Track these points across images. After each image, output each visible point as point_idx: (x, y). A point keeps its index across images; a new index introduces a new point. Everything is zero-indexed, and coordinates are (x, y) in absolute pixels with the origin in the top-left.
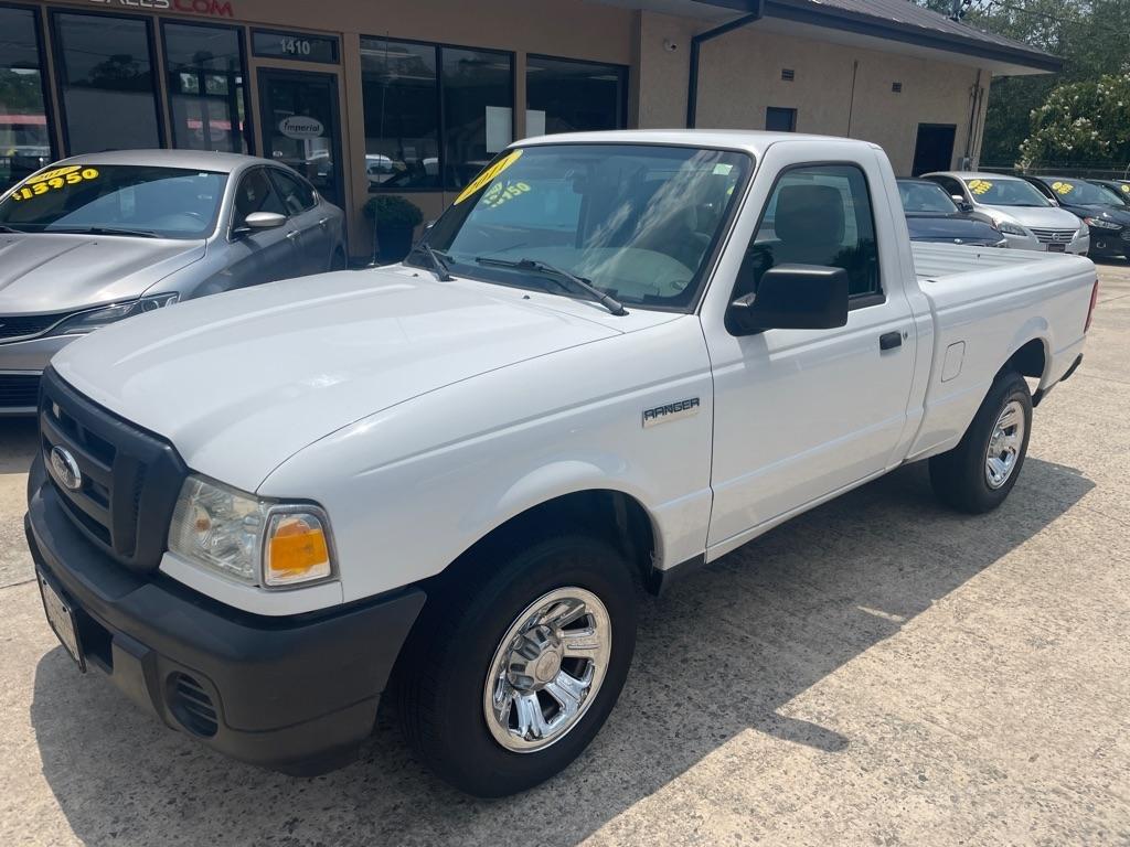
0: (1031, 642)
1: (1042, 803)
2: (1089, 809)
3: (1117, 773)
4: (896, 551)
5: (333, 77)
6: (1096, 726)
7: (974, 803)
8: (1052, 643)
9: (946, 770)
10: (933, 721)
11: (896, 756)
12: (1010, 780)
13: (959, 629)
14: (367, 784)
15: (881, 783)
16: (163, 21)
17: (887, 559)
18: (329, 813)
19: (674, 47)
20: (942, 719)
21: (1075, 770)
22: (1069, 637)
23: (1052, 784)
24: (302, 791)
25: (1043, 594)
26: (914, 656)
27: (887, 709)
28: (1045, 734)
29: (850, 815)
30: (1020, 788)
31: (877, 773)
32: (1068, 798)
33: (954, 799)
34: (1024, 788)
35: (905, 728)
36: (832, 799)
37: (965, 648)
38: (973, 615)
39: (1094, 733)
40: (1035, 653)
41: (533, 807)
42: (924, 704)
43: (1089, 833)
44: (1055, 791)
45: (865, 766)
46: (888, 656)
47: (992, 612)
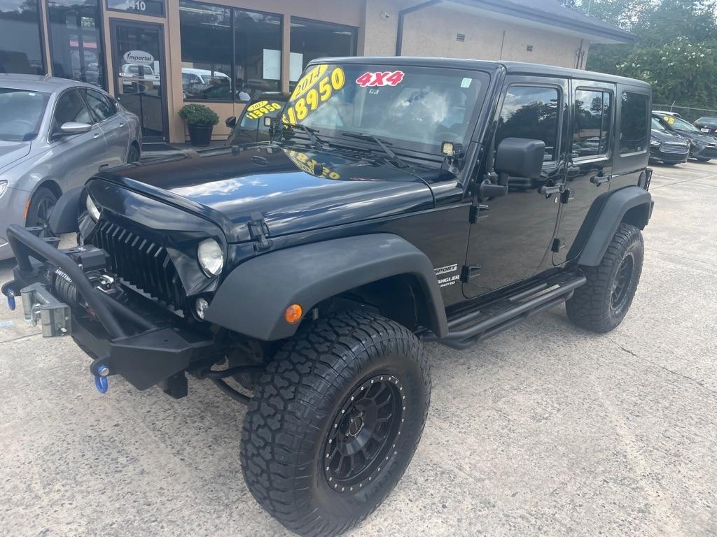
0: (533, 418)
1: (511, 524)
2: (539, 529)
3: (562, 506)
4: (470, 355)
5: (161, 26)
6: (558, 474)
7: (470, 524)
8: (546, 419)
9: (459, 501)
10: (461, 469)
11: (432, 492)
12: (496, 508)
13: (493, 408)
14: (98, 508)
15: (419, 509)
17: (462, 361)
18: (69, 526)
20: (467, 468)
21: (537, 503)
22: (558, 415)
23: (521, 512)
24: (55, 511)
25: (550, 386)
26: (461, 426)
27: (435, 461)
28: (526, 479)
29: (394, 531)
30: (501, 515)
31: (417, 503)
32: (528, 521)
33: (459, 520)
34: (503, 514)
35: (442, 473)
37: (493, 421)
38: (503, 399)
39: (556, 479)
40: (534, 425)
41: (199, 525)
42: (458, 457)
44: (522, 517)
45: (411, 497)
46: (446, 425)
47: (515, 397)
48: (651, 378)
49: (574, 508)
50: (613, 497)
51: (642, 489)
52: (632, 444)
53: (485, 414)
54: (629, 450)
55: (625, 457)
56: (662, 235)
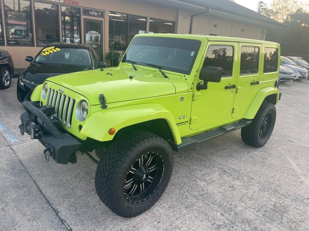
0: (262, 158)
1: (260, 183)
2: (269, 185)
3: (275, 180)
5: (102, 21)
6: (273, 173)
7: (248, 183)
8: (266, 159)
9: (243, 178)
10: (241, 170)
11: (234, 175)
12: (255, 180)
13: (248, 155)
15: (231, 179)
16: (61, 5)
19: (187, 18)
20: (243, 170)
21: (267, 179)
22: (270, 158)
23: (263, 181)
25: (266, 150)
26: (238, 159)
27: (233, 168)
28: (263, 173)
29: (225, 183)
31: (230, 177)
32: (266, 183)
33: (244, 182)
34: (257, 181)
35: (236, 171)
36: (222, 180)
37: (249, 159)
38: (251, 153)
40: (262, 160)
42: (240, 167)
43: (268, 188)
44: (264, 182)
45: (228, 176)
46: (233, 159)
47: (254, 153)
48: (300, 149)
49: (279, 181)
50: (291, 179)
51: (300, 177)
52: (296, 166)
53: (245, 157)
54: (295, 168)
55: (294, 169)
56: (300, 105)
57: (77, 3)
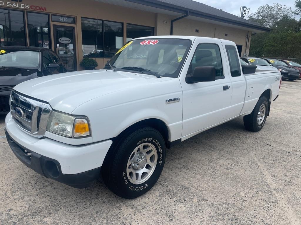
0: (226, 169)
1: (215, 207)
2: (227, 209)
3: (238, 200)
4: (199, 146)
6: (236, 189)
7: (196, 207)
8: (232, 169)
9: (192, 199)
10: (193, 187)
11: (180, 195)
12: (208, 201)
13: (209, 165)
14: (34, 201)
15: (173, 201)
16: (27, 12)
17: (196, 148)
18: (21, 208)
19: (166, 23)
20: (196, 186)
21: (227, 199)
22: (237, 167)
23: (219, 203)
24: (16, 202)
25: (234, 157)
26: (194, 171)
27: (182, 184)
28: (222, 190)
29: (162, 209)
30: (210, 203)
31: (173, 199)
32: (222, 206)
33: (191, 206)
34: (211, 203)
35: (185, 188)
36: (159, 205)
37: (209, 169)
38: (213, 162)
39: (235, 190)
40: (226, 171)
41: (77, 207)
42: (192, 183)
43: (225, 215)
44: (220, 205)
45: (171, 197)
46: (187, 171)
47: (219, 161)
48: (279, 154)
49: (243, 201)
50: (261, 197)
51: (274, 194)
52: (270, 178)
53: (204, 167)
54: (268, 180)
55: (267, 183)
57: (45, 9)
